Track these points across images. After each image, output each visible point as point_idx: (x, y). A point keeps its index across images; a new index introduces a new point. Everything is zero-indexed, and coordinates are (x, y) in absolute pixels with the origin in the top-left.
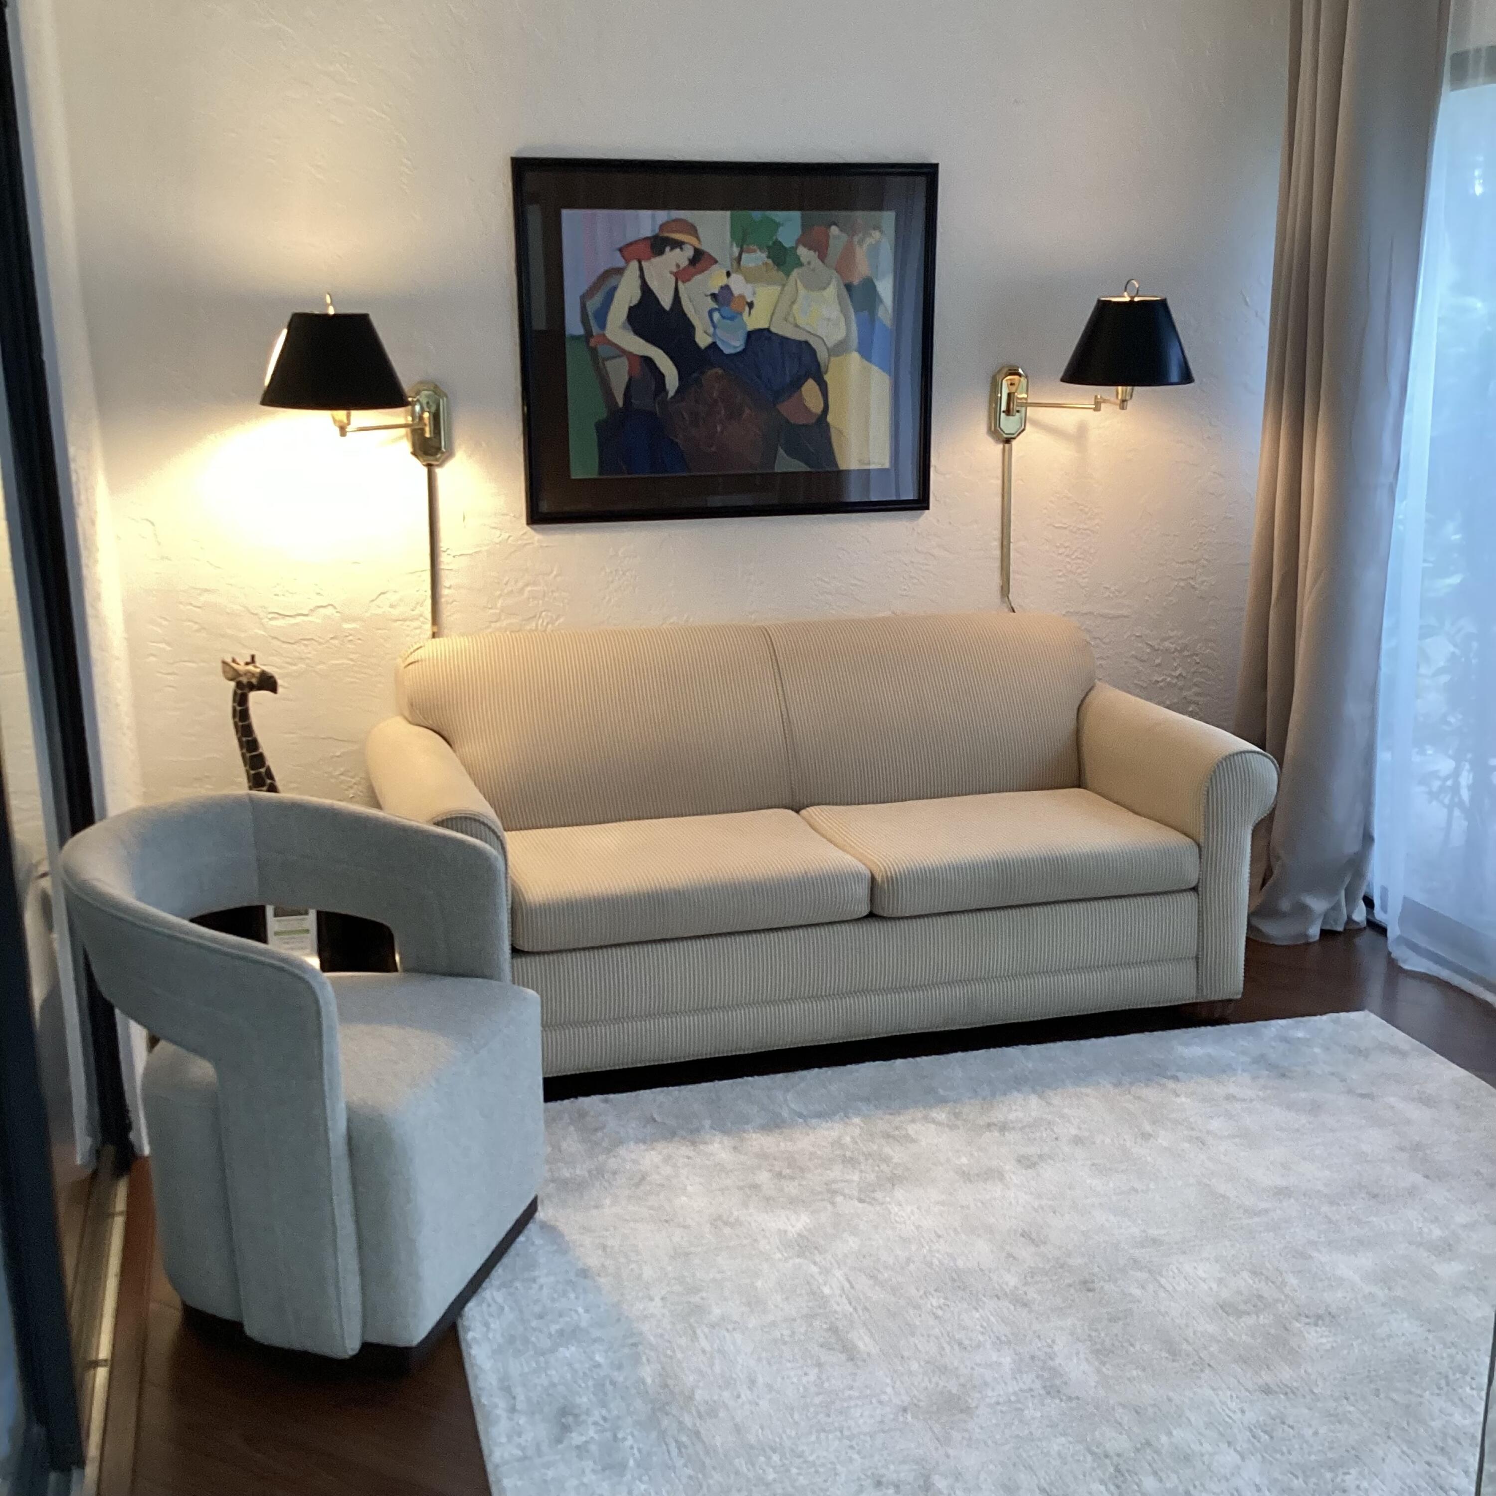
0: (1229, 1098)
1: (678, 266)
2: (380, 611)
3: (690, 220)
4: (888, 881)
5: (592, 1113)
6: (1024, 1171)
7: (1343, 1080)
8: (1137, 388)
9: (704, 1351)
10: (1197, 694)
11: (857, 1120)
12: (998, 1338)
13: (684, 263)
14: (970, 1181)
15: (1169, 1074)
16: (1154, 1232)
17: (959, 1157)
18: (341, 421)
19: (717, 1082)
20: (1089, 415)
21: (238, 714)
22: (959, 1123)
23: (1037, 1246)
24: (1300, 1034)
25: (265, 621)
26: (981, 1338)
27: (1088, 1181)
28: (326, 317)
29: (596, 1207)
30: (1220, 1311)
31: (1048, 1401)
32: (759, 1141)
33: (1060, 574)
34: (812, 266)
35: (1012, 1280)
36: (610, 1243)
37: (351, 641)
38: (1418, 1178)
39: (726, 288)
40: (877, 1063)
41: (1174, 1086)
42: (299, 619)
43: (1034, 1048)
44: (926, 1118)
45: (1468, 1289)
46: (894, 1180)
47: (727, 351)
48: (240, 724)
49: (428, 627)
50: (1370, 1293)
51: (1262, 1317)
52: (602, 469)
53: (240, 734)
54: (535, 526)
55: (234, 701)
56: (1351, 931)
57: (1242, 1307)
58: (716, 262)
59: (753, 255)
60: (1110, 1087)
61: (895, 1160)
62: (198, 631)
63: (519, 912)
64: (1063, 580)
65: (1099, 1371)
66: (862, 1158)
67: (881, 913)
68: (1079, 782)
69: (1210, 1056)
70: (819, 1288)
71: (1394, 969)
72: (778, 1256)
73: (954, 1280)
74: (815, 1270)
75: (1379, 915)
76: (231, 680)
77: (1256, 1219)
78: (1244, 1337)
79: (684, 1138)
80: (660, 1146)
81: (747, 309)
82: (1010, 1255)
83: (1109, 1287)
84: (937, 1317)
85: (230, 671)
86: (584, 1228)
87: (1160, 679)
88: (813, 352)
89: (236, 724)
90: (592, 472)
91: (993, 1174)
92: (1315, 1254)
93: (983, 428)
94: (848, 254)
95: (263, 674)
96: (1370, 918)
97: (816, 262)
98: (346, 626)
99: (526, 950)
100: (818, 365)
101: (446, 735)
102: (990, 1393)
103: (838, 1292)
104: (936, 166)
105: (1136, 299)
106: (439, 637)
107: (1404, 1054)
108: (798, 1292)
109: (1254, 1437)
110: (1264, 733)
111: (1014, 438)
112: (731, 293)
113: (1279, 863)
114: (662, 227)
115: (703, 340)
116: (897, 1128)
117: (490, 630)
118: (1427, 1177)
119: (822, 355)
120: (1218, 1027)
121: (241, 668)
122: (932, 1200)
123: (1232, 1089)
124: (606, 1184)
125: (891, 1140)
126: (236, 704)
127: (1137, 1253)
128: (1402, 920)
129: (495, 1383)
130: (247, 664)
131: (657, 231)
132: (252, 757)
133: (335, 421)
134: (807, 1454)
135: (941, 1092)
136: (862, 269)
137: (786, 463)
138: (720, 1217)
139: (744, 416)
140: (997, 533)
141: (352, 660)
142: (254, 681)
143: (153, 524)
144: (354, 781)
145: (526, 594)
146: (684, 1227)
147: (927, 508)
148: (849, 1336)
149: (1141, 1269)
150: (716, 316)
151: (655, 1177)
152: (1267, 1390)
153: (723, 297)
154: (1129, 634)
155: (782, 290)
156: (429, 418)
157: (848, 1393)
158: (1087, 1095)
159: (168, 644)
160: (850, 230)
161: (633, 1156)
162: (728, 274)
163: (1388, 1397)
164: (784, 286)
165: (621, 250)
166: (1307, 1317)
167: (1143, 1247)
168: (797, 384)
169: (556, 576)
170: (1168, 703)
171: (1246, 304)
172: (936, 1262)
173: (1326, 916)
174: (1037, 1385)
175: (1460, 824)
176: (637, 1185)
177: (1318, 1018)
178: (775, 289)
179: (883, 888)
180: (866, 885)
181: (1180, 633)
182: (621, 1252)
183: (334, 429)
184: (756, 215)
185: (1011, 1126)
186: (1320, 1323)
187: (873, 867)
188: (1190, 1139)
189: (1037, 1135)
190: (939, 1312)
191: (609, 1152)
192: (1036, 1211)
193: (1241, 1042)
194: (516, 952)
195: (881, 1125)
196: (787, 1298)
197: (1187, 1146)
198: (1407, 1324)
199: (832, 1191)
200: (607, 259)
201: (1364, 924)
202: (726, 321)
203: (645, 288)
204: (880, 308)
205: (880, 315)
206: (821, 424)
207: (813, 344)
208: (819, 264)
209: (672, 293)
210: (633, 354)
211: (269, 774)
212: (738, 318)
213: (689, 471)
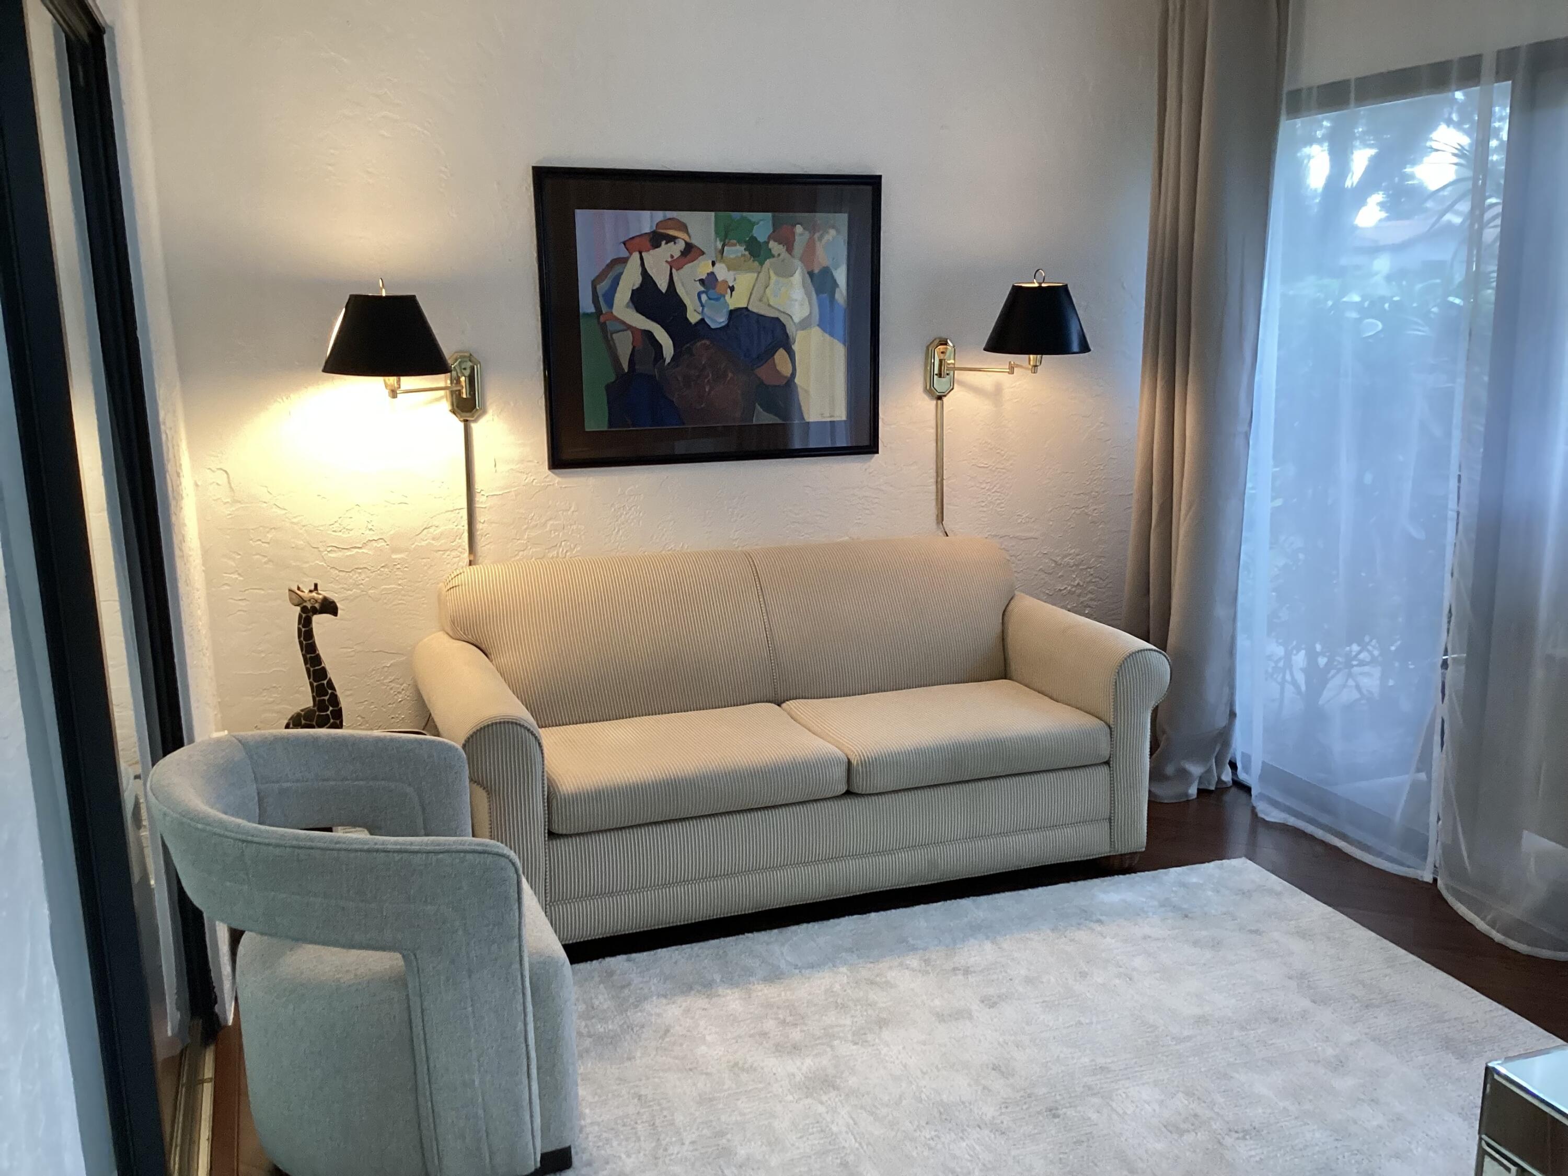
0: (1145, 938)
1: (672, 256)
2: (424, 543)
3: (682, 220)
4: (862, 764)
5: (619, 973)
6: (988, 1010)
7: (1234, 918)
8: (1044, 356)
10: (1092, 600)
11: (844, 969)
12: (984, 1165)
13: (677, 254)
14: (944, 1021)
15: (1094, 918)
16: (1101, 1061)
17: (933, 1000)
18: (392, 386)
19: (722, 939)
20: (1005, 378)
21: (303, 634)
22: (929, 968)
23: (1007, 1078)
24: (1194, 880)
25: (325, 553)
27: (1042, 1018)
28: (381, 297)
29: (629, 1059)
30: (1163, 1129)
32: (764, 992)
33: (983, 504)
34: (781, 257)
35: (989, 1111)
36: (643, 1092)
37: (399, 569)
38: (1306, 1003)
39: (712, 275)
40: (855, 916)
41: (1099, 929)
42: (354, 552)
43: (983, 899)
44: (901, 964)
45: (1363, 1100)
46: (882, 1023)
47: (713, 326)
48: (304, 643)
49: (466, 555)
50: (1284, 1108)
51: (1199, 1134)
52: (610, 425)
53: (304, 652)
54: (557, 471)
55: (299, 623)
56: (1222, 789)
57: (1183, 1126)
58: (703, 253)
59: (734, 248)
60: (1049, 931)
61: (881, 1005)
62: (265, 563)
63: (554, 801)
64: (985, 509)
66: (851, 1004)
67: (856, 791)
68: (1003, 672)
69: (1125, 901)
70: (828, 1126)
71: (1255, 819)
72: (790, 1098)
73: (941, 1113)
74: (821, 1109)
75: (1242, 776)
76: (297, 604)
77: (1183, 1046)
78: (1188, 1154)
79: (699, 991)
80: (680, 1000)
81: (729, 291)
82: (985, 1088)
83: (1071, 1112)
84: (930, 1148)
85: (296, 598)
86: (621, 1080)
87: (1062, 588)
88: (783, 327)
89: (301, 643)
91: (962, 1015)
92: (1236, 1075)
93: (920, 388)
94: (810, 248)
95: (325, 599)
96: (1235, 778)
97: (784, 254)
98: (394, 556)
99: (560, 832)
100: (788, 337)
101: (483, 647)
103: (844, 1129)
104: (880, 177)
105: (1043, 285)
106: (475, 564)
108: (810, 1131)
110: (1150, 629)
111: (945, 396)
112: (717, 280)
113: (1165, 736)
114: (659, 224)
115: (693, 317)
116: (878, 975)
117: (517, 558)
118: (1314, 1002)
119: (790, 329)
121: (306, 594)
122: (915, 1040)
123: (1147, 930)
124: (635, 1037)
125: (874, 987)
126: (301, 626)
127: (1089, 1080)
128: (1262, 778)
130: (311, 591)
131: (655, 228)
132: (315, 671)
133: (386, 386)
135: (911, 941)
136: (823, 258)
137: (763, 417)
138: (737, 1064)
139: (728, 378)
140: (933, 473)
141: (400, 585)
142: (317, 606)
143: (226, 472)
144: (403, 687)
145: (548, 527)
146: (704, 1074)
147: (877, 452)
149: (1094, 1095)
150: (704, 297)
151: (677, 1029)
153: (709, 282)
154: (1037, 552)
155: (758, 276)
156: (466, 381)
159: (240, 575)
160: (812, 228)
161: (658, 1011)
162: (713, 264)
164: (759, 273)
165: (624, 243)
166: (1236, 1132)
167: (1095, 1075)
168: (771, 352)
169: (573, 512)
170: (1069, 607)
171: (1124, 288)
172: (923, 1096)
173: (1202, 778)
176: (662, 1038)
177: (1207, 864)
179: (858, 771)
180: (844, 768)
181: (1077, 550)
182: (654, 1100)
183: (386, 392)
184: (736, 215)
185: (972, 969)
186: (1248, 1137)
187: (849, 752)
188: (1119, 976)
189: (995, 977)
190: (932, 1143)
191: (636, 1007)
192: (1002, 1046)
193: (1148, 888)
194: (552, 835)
195: (864, 973)
196: (801, 1137)
197: (1117, 981)
198: (1317, 1135)
199: (829, 1036)
200: (614, 250)
201: (1231, 784)
202: (712, 301)
203: (645, 273)
204: (837, 290)
205: (837, 296)
206: (789, 384)
207: (782, 319)
208: (787, 255)
209: (668, 277)
210: (635, 328)
211: (331, 685)
212: (722, 299)
213: (684, 424)
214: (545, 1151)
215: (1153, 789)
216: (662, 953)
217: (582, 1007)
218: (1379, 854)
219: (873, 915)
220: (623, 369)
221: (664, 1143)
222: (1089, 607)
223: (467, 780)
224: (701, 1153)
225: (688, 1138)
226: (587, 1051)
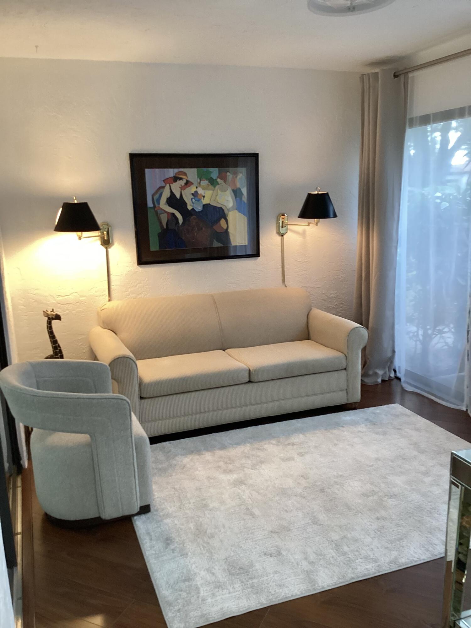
0: (359, 432)
1: (181, 185)
2: (92, 294)
3: (185, 171)
4: (254, 370)
5: (167, 447)
6: (300, 457)
7: (392, 424)
8: (320, 219)
9: (208, 518)
10: (342, 310)
11: (248, 445)
12: (297, 508)
13: (183, 184)
14: (285, 461)
15: (341, 425)
16: (340, 473)
17: (280, 454)
18: (79, 235)
20: (307, 228)
21: (49, 327)
22: (279, 444)
23: (306, 480)
24: (378, 411)
25: (55, 298)
26: (292, 508)
27: (320, 459)
28: (75, 204)
29: (171, 476)
30: (361, 495)
31: (314, 526)
32: (219, 453)
33: (300, 275)
34: (222, 185)
35: (299, 491)
36: (176, 487)
37: (83, 303)
38: (416, 453)
39: (196, 192)
41: (342, 429)
42: (66, 297)
44: (269, 443)
45: (434, 485)
46: (262, 462)
47: (197, 211)
48: (49, 331)
49: (107, 298)
50: (406, 488)
51: (374, 497)
52: (160, 248)
54: (140, 266)
55: (47, 323)
56: (390, 379)
57: (369, 494)
58: (193, 184)
59: (204, 182)
60: (324, 430)
61: (262, 456)
62: (34, 302)
63: (142, 385)
64: (300, 277)
65: (327, 516)
66: (251, 456)
67: (252, 381)
68: (309, 338)
69: (352, 419)
70: (242, 496)
71: (403, 391)
72: (228, 488)
73: (282, 492)
74: (240, 491)
75: (398, 375)
76: (46, 317)
77: (370, 468)
78: (370, 503)
79: (196, 453)
80: (188, 456)
81: (203, 198)
82: (298, 483)
83: (329, 491)
84: (278, 503)
85: (46, 314)
86: (168, 483)
87: (330, 306)
88: (223, 210)
89: (48, 331)
90: (157, 249)
91: (291, 459)
92: (389, 477)
93: (275, 232)
94: (233, 181)
95: (56, 314)
96: (396, 376)
98: (81, 299)
99: (144, 397)
100: (225, 214)
101: (114, 331)
102: (296, 525)
103: (247, 497)
104: (258, 154)
105: (319, 193)
106: (111, 301)
107: (409, 416)
108: (236, 498)
109: (375, 533)
110: (362, 320)
111: (284, 235)
112: (198, 193)
114: (176, 174)
115: (190, 208)
116: (261, 446)
117: (126, 298)
118: (419, 452)
119: (226, 211)
120: (354, 411)
121: (49, 313)
122: (274, 468)
123: (360, 429)
124: (173, 469)
125: (259, 450)
126: (48, 325)
127: (336, 480)
128: (405, 375)
129: (144, 531)
130: (51, 312)
132: (53, 341)
133: (77, 235)
134: (243, 547)
135: (273, 434)
136: (237, 184)
137: (216, 244)
138: (209, 477)
139: (203, 230)
140: (280, 263)
141: (83, 309)
142: (54, 317)
143: (19, 269)
144: (85, 347)
145: (137, 287)
146: (198, 480)
147: (260, 256)
148: (252, 510)
149: (337, 485)
150: (193, 200)
151: (188, 466)
152: (378, 518)
153: (195, 194)
154: (321, 293)
156: (106, 233)
157: (253, 528)
158: (317, 433)
159: (25, 306)
160: (233, 174)
161: (181, 460)
162: (197, 187)
163: (413, 518)
164: (214, 191)
165: (164, 181)
166: (388, 496)
167: (338, 478)
168: (219, 220)
169: (147, 281)
170: (333, 313)
171: (351, 193)
172: (276, 486)
173: (382, 375)
174: (310, 521)
175: (419, 346)
176: (183, 469)
178: (211, 192)
179: (252, 373)
180: (247, 372)
181: (336, 292)
182: (180, 489)
183: (77, 238)
184: (205, 169)
185: (295, 444)
186: (392, 498)
187: (249, 366)
188: (349, 445)
189: (303, 446)
190: (278, 501)
191: (173, 459)
192: (305, 469)
193: (361, 415)
194: (141, 398)
195: (256, 446)
196: (232, 500)
197: (348, 447)
198: (417, 496)
199: (243, 467)
200: (160, 184)
201: (394, 378)
202: (196, 202)
203: (171, 192)
204: (243, 197)
205: (243, 199)
206: (226, 232)
207: (223, 208)
208: (224, 184)
209: (180, 194)
210: (168, 212)
211: (59, 346)
212: (200, 201)
213: (187, 247)
214: (141, 506)
215: (363, 379)
216: (182, 440)
217: (153, 459)
218: (447, 401)
219: (260, 426)
220: (164, 227)
221: (183, 503)
222: (341, 313)
223: (110, 378)
224: (197, 506)
225: (192, 501)
226: (155, 473)
